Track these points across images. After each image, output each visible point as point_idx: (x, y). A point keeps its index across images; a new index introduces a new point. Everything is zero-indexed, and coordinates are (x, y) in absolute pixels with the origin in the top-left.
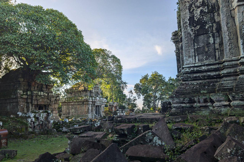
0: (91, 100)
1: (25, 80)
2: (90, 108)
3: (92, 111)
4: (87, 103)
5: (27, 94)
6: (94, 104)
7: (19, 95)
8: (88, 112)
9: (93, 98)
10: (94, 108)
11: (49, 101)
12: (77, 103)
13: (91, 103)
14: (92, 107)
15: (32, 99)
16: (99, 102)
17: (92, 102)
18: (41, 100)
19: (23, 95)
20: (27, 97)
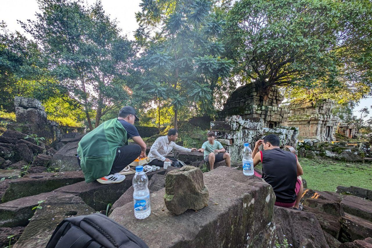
0: (322, 119)
1: (258, 95)
2: (319, 129)
3: (321, 133)
4: (315, 122)
5: (261, 110)
6: (325, 124)
7: (254, 111)
8: (316, 134)
9: (326, 117)
10: (324, 129)
11: (281, 118)
12: (298, 123)
13: (321, 122)
14: (321, 127)
15: (266, 115)
16: (331, 122)
17: (323, 121)
18: (274, 116)
19: (258, 110)
20: (261, 113)
